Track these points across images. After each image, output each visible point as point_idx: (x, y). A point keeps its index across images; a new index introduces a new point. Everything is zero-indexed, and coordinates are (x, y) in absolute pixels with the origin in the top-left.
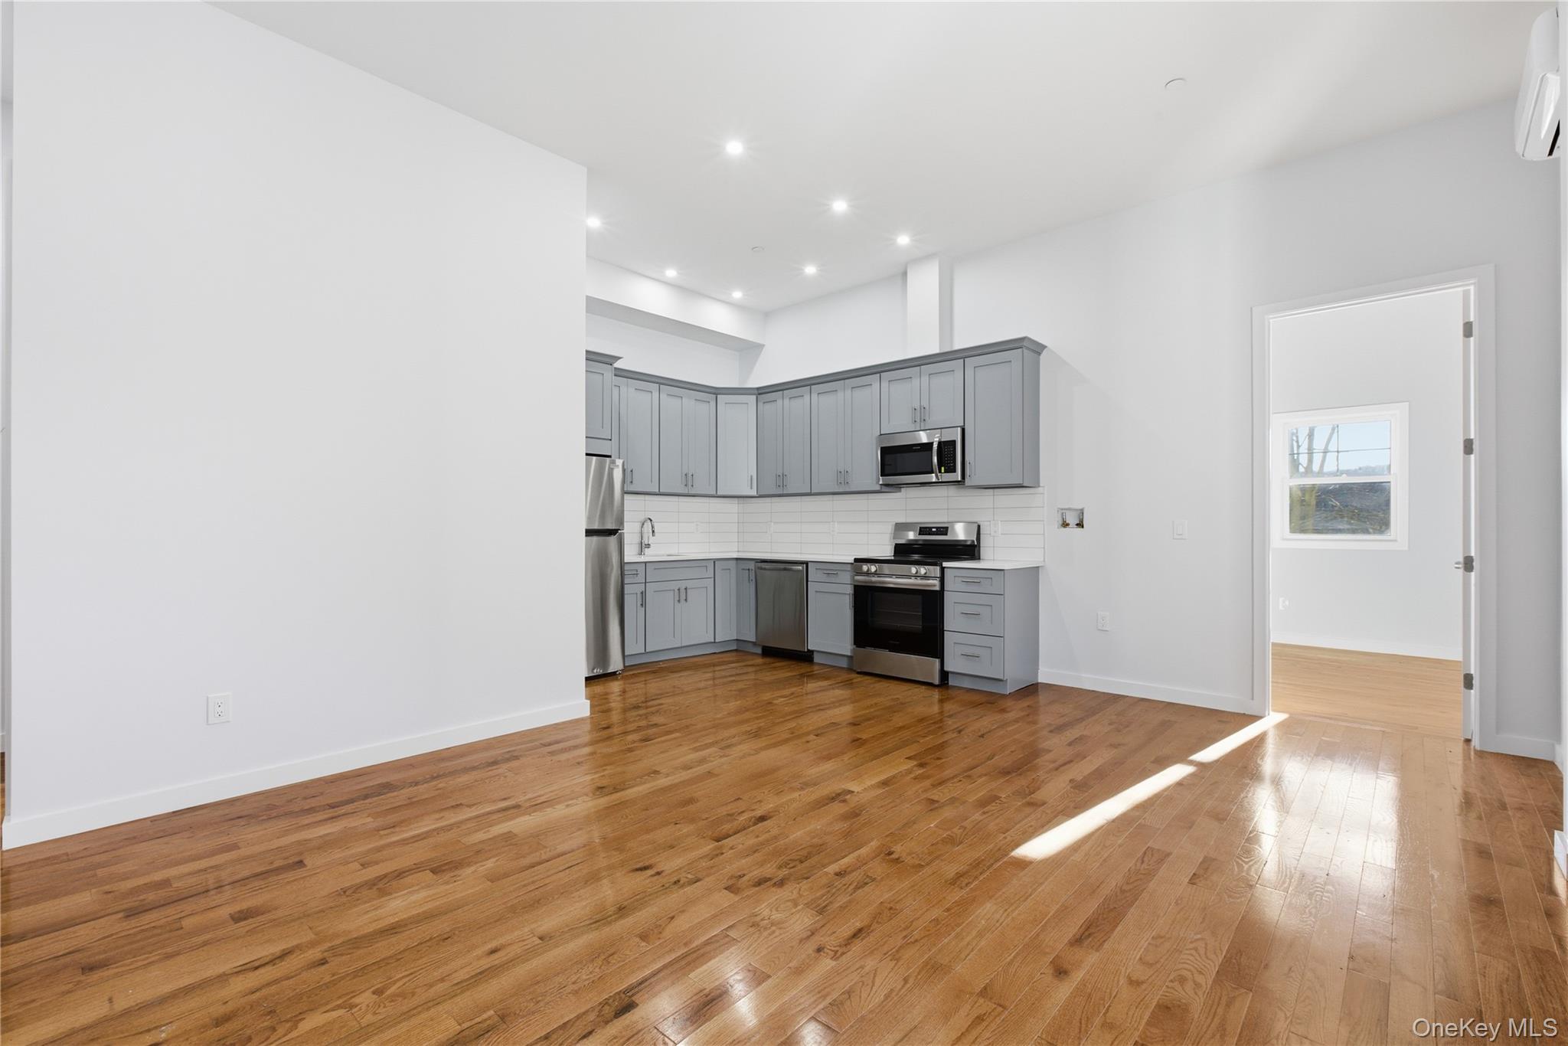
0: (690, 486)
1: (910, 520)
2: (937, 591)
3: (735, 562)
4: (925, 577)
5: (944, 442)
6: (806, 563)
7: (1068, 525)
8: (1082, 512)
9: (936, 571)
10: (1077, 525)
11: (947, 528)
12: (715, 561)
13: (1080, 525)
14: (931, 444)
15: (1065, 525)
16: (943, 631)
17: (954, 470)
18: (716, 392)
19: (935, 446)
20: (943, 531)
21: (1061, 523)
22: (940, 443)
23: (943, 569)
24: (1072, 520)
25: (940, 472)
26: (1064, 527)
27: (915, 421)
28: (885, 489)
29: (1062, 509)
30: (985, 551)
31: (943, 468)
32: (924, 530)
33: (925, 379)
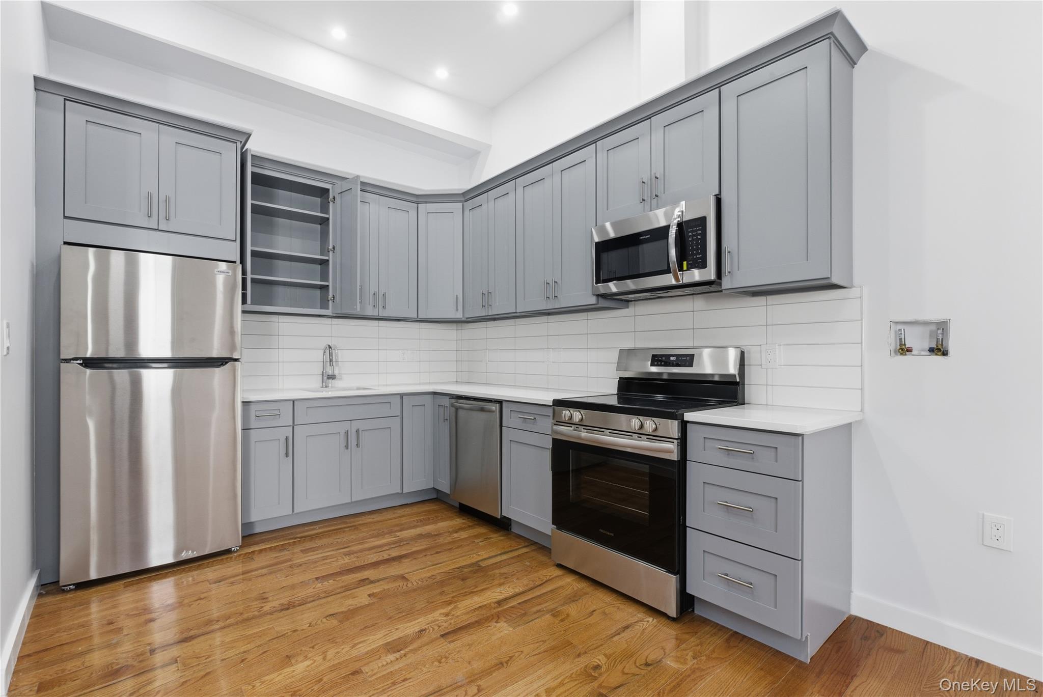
0: (381, 307)
1: (639, 345)
2: (675, 461)
3: (429, 397)
4: (654, 436)
5: (687, 222)
6: (500, 402)
7: (909, 350)
8: (943, 326)
9: (672, 427)
10: (931, 350)
11: (692, 356)
12: (402, 396)
13: (939, 350)
14: (667, 228)
15: (904, 350)
16: (684, 528)
17: (703, 265)
18: (419, 199)
19: (673, 231)
20: (688, 360)
21: (893, 344)
22: (680, 225)
23: (684, 425)
24: (917, 340)
25: (681, 269)
26: (901, 354)
27: (643, 200)
28: (603, 303)
29: (897, 323)
30: (752, 391)
31: (685, 263)
32: (657, 360)
33: (658, 136)
